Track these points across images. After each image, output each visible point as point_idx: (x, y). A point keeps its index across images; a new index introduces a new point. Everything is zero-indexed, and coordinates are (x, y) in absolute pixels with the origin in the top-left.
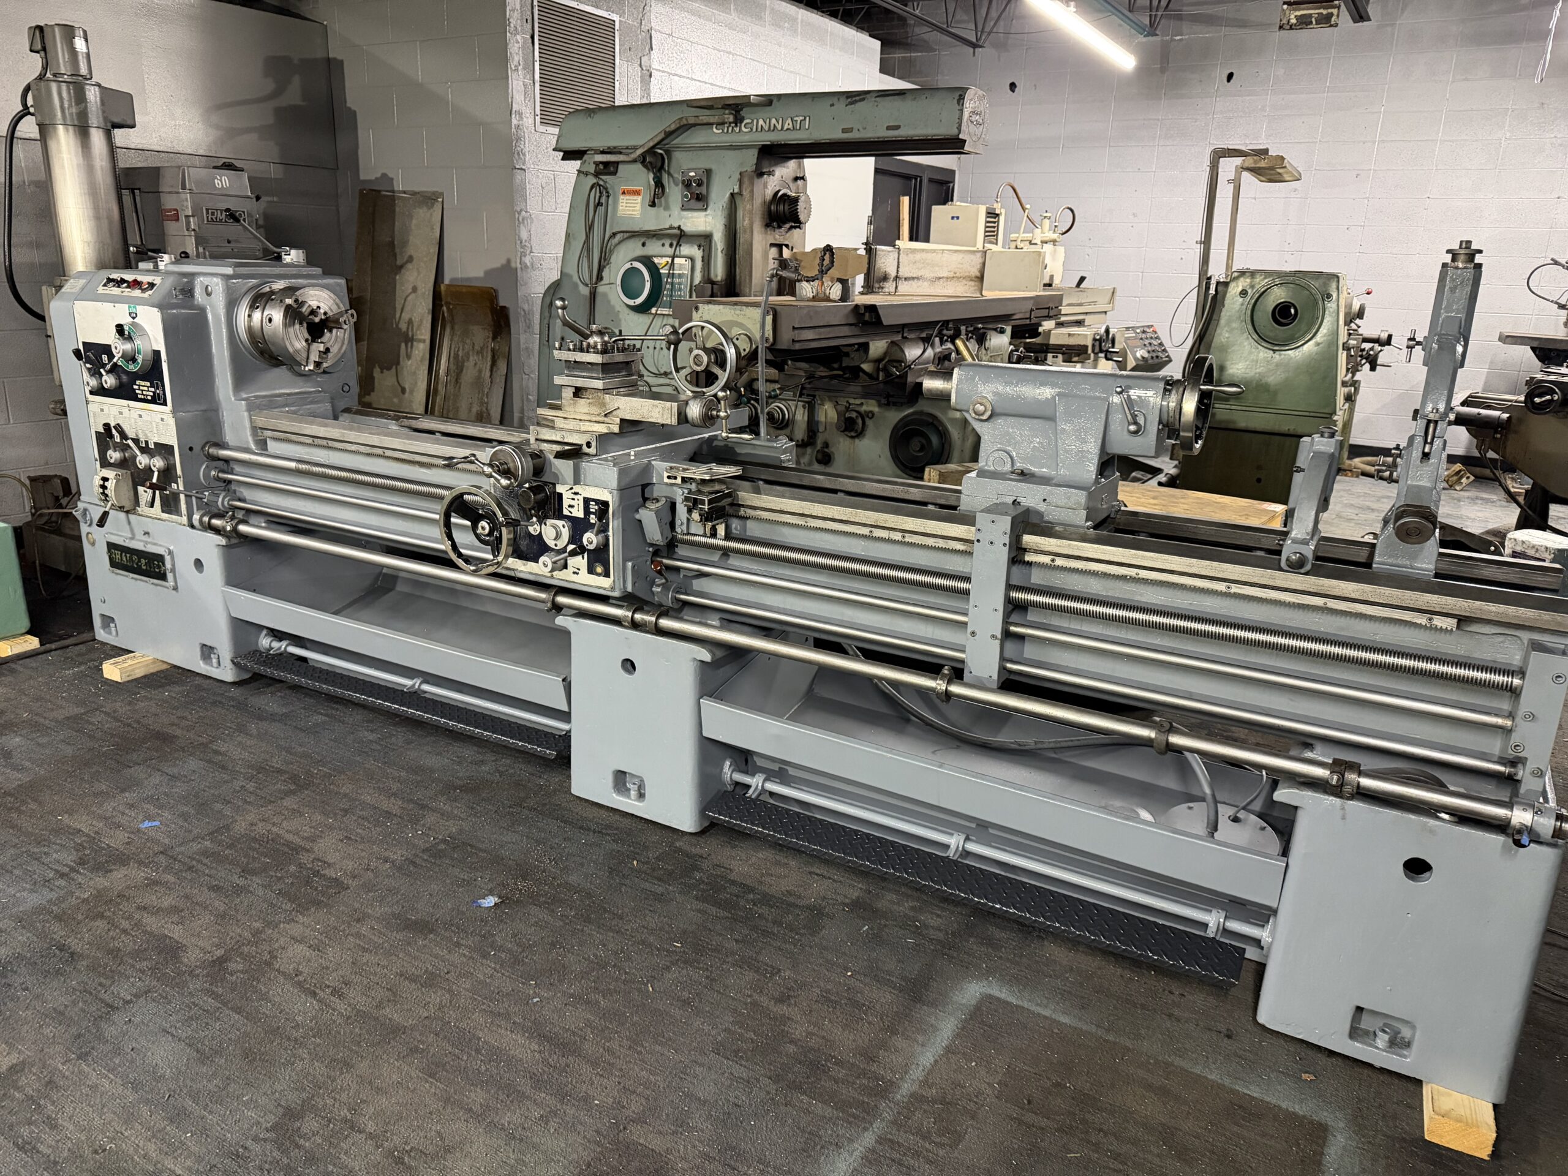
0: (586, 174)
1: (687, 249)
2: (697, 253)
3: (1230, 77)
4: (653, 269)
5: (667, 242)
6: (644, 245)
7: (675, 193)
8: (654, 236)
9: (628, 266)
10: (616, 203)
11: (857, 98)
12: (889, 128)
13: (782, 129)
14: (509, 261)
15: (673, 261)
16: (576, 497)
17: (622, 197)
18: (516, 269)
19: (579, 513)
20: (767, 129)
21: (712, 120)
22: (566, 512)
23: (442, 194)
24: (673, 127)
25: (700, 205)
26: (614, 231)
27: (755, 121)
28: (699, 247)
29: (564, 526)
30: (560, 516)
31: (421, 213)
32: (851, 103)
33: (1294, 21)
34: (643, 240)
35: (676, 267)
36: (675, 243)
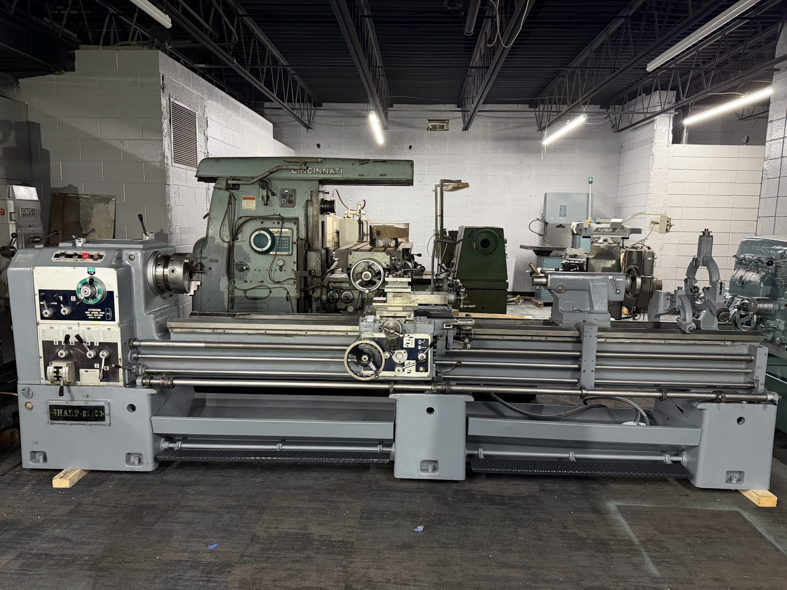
0: (220, 189)
1: (286, 224)
2: (294, 227)
3: (410, 147)
4: (271, 234)
5: (276, 222)
6: (262, 223)
7: (275, 200)
8: (267, 219)
9: (257, 233)
10: (240, 203)
11: (365, 162)
12: (381, 175)
13: (329, 173)
14: (162, 230)
15: (281, 230)
16: (411, 339)
17: (243, 200)
18: (167, 234)
19: (412, 345)
20: (321, 172)
21: (292, 167)
22: (405, 346)
23: (114, 197)
24: (274, 170)
25: (291, 205)
26: (240, 216)
27: (314, 169)
28: (295, 224)
29: (405, 353)
30: (402, 348)
31: (99, 207)
32: (362, 164)
33: (431, 127)
34: (261, 221)
35: (283, 233)
36: (281, 222)
